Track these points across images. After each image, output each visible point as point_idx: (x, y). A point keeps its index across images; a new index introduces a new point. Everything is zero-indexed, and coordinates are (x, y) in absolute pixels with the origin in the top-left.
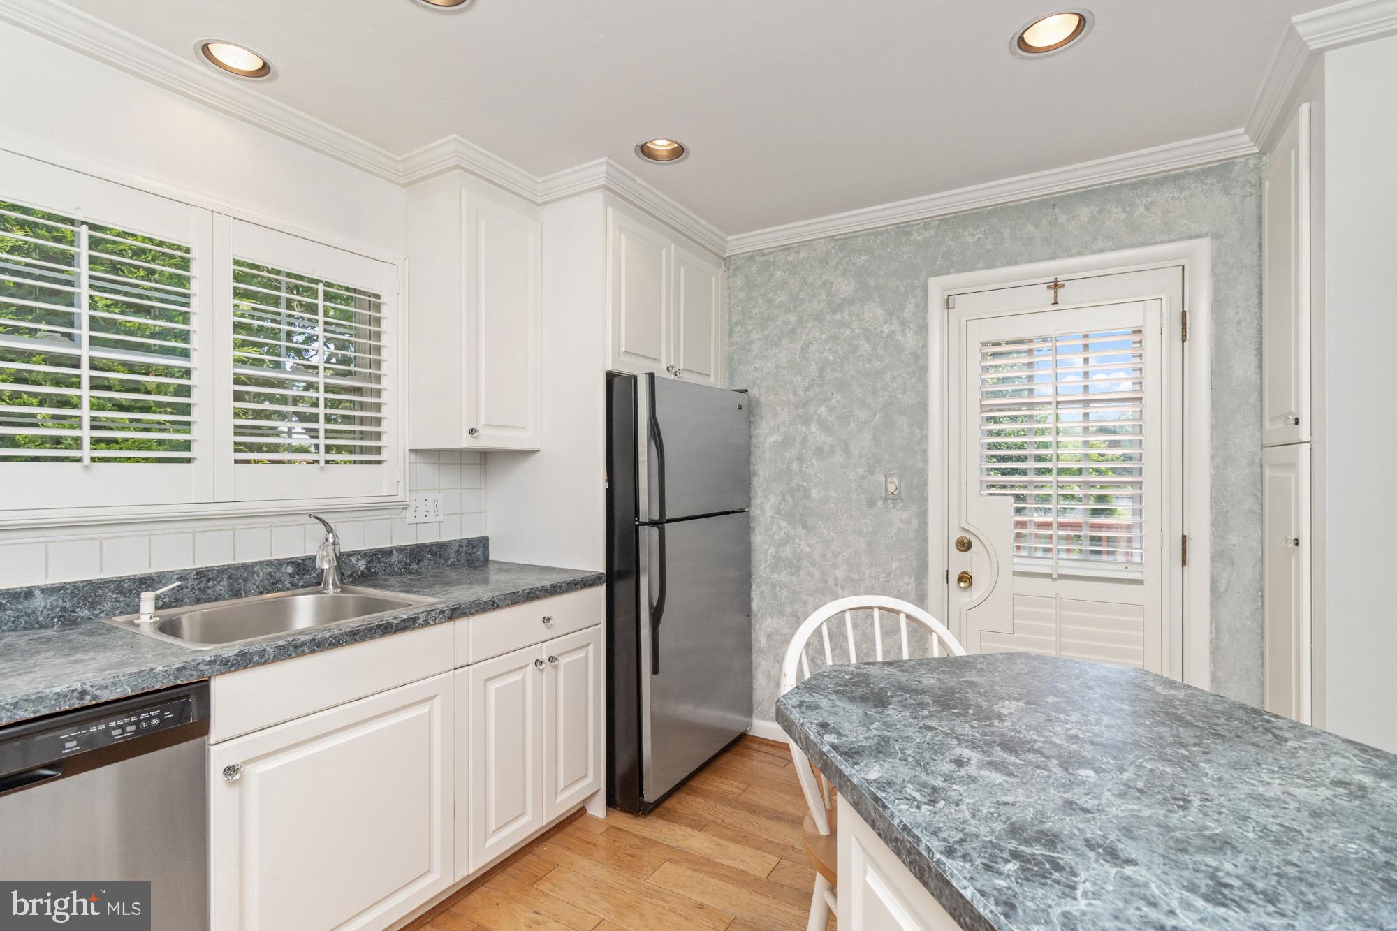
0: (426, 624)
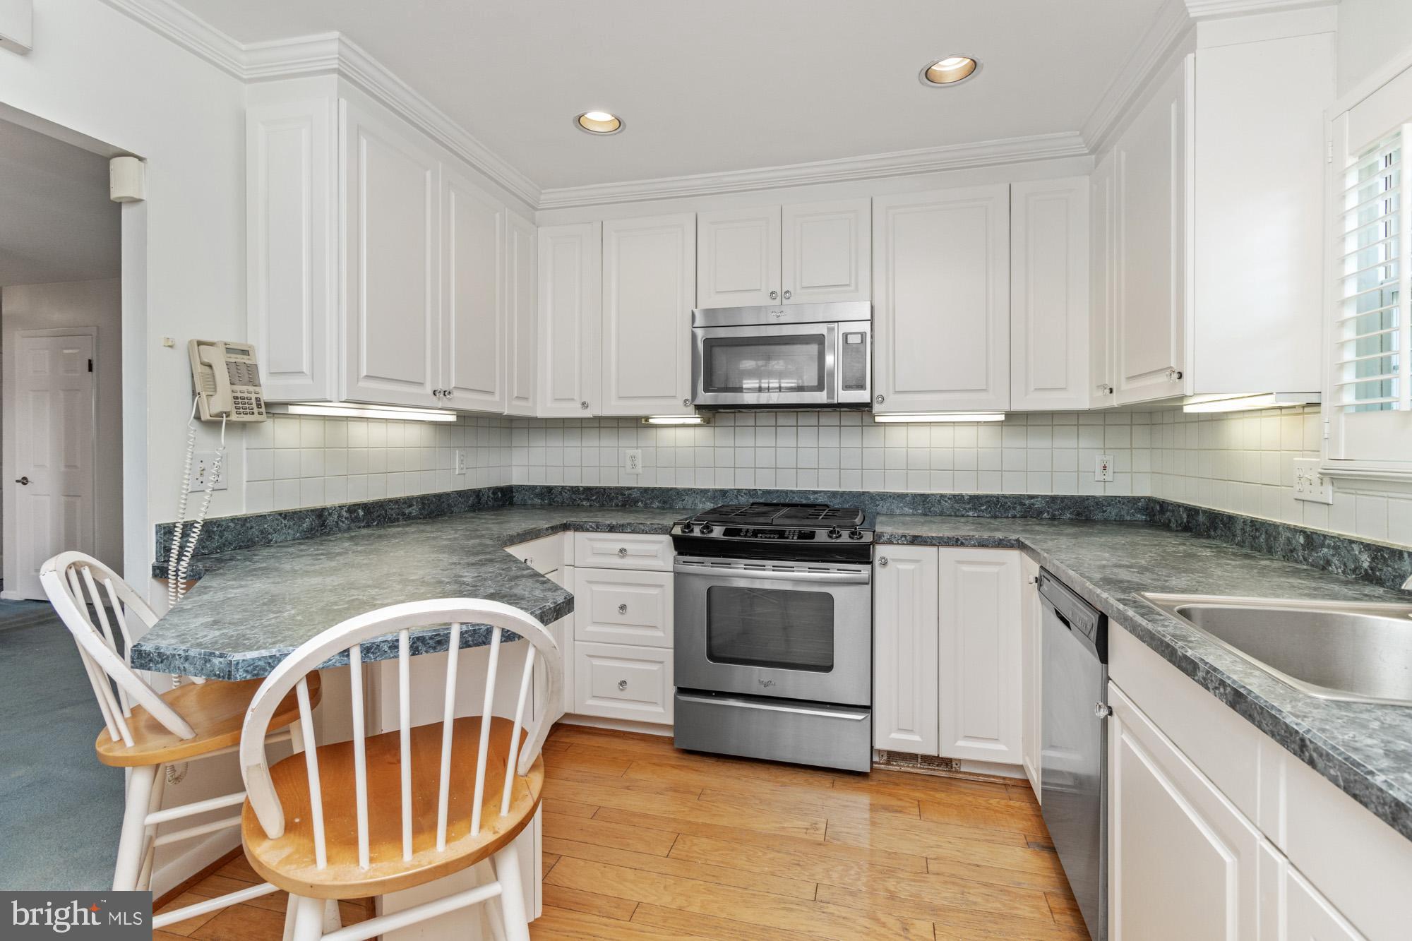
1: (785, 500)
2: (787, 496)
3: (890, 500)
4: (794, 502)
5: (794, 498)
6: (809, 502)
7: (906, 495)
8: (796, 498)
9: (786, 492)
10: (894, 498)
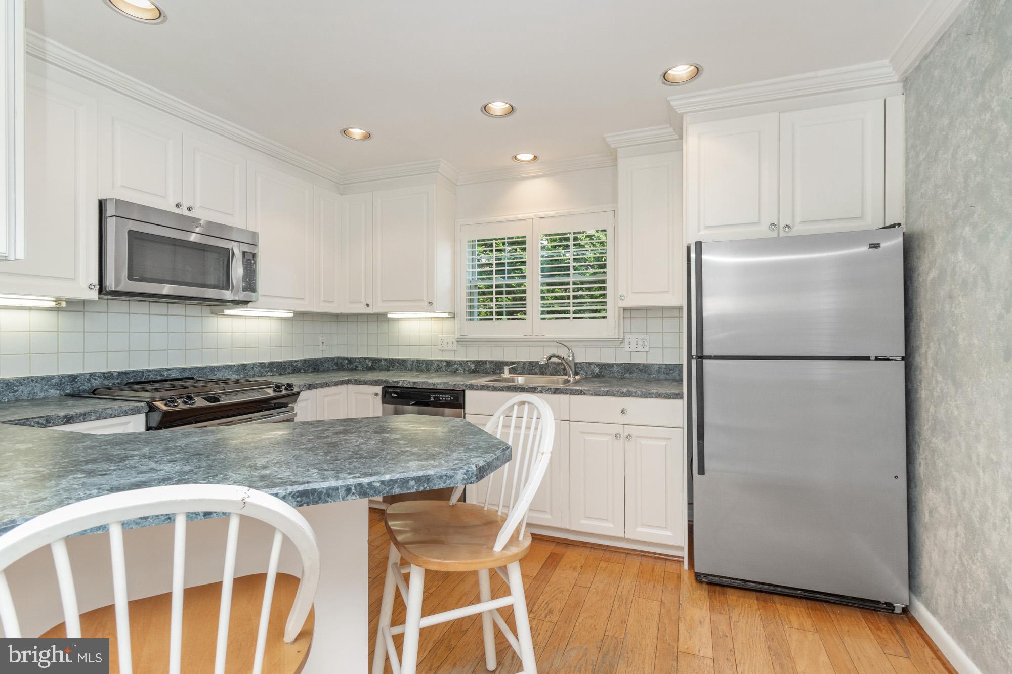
0: (541, 392)
1: (141, 378)
2: (143, 375)
3: (223, 370)
4: (150, 379)
5: (150, 375)
6: (164, 378)
7: (234, 366)
8: (152, 376)
9: (142, 372)
10: (226, 369)
